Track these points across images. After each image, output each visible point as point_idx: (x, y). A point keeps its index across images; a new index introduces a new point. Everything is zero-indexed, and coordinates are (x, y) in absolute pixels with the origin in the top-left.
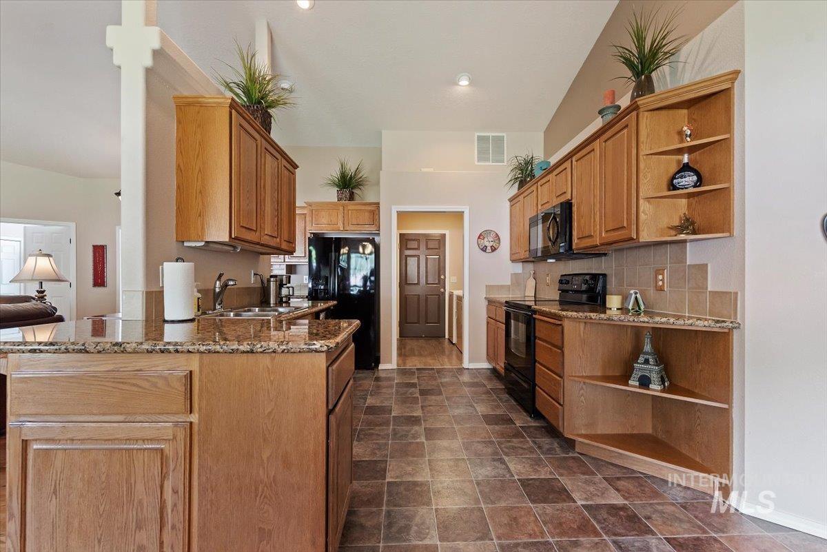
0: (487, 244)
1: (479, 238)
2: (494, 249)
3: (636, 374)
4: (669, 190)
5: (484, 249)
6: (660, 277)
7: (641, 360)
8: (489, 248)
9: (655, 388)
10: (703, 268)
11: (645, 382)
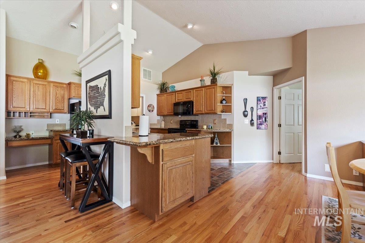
0: (150, 109)
1: (148, 107)
2: (152, 111)
3: (215, 142)
4: (221, 103)
5: (150, 111)
6: (215, 121)
7: (215, 139)
8: (151, 110)
9: (219, 145)
10: (225, 119)
11: (217, 143)
